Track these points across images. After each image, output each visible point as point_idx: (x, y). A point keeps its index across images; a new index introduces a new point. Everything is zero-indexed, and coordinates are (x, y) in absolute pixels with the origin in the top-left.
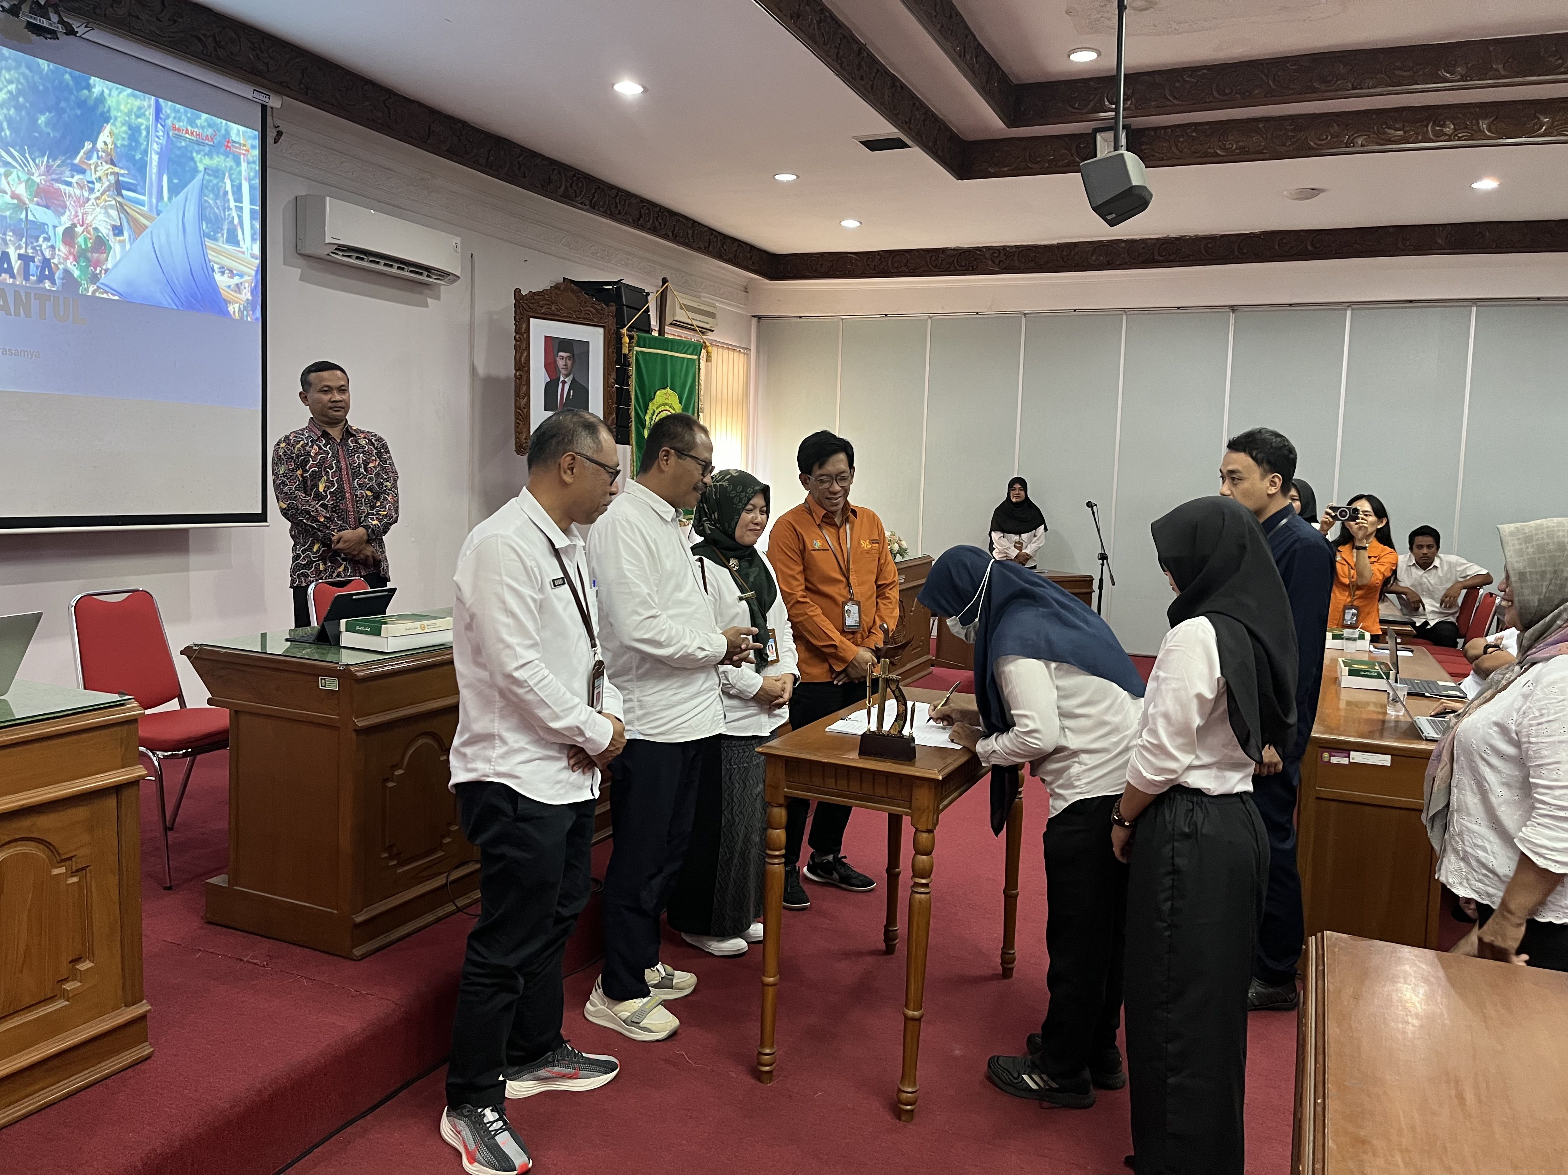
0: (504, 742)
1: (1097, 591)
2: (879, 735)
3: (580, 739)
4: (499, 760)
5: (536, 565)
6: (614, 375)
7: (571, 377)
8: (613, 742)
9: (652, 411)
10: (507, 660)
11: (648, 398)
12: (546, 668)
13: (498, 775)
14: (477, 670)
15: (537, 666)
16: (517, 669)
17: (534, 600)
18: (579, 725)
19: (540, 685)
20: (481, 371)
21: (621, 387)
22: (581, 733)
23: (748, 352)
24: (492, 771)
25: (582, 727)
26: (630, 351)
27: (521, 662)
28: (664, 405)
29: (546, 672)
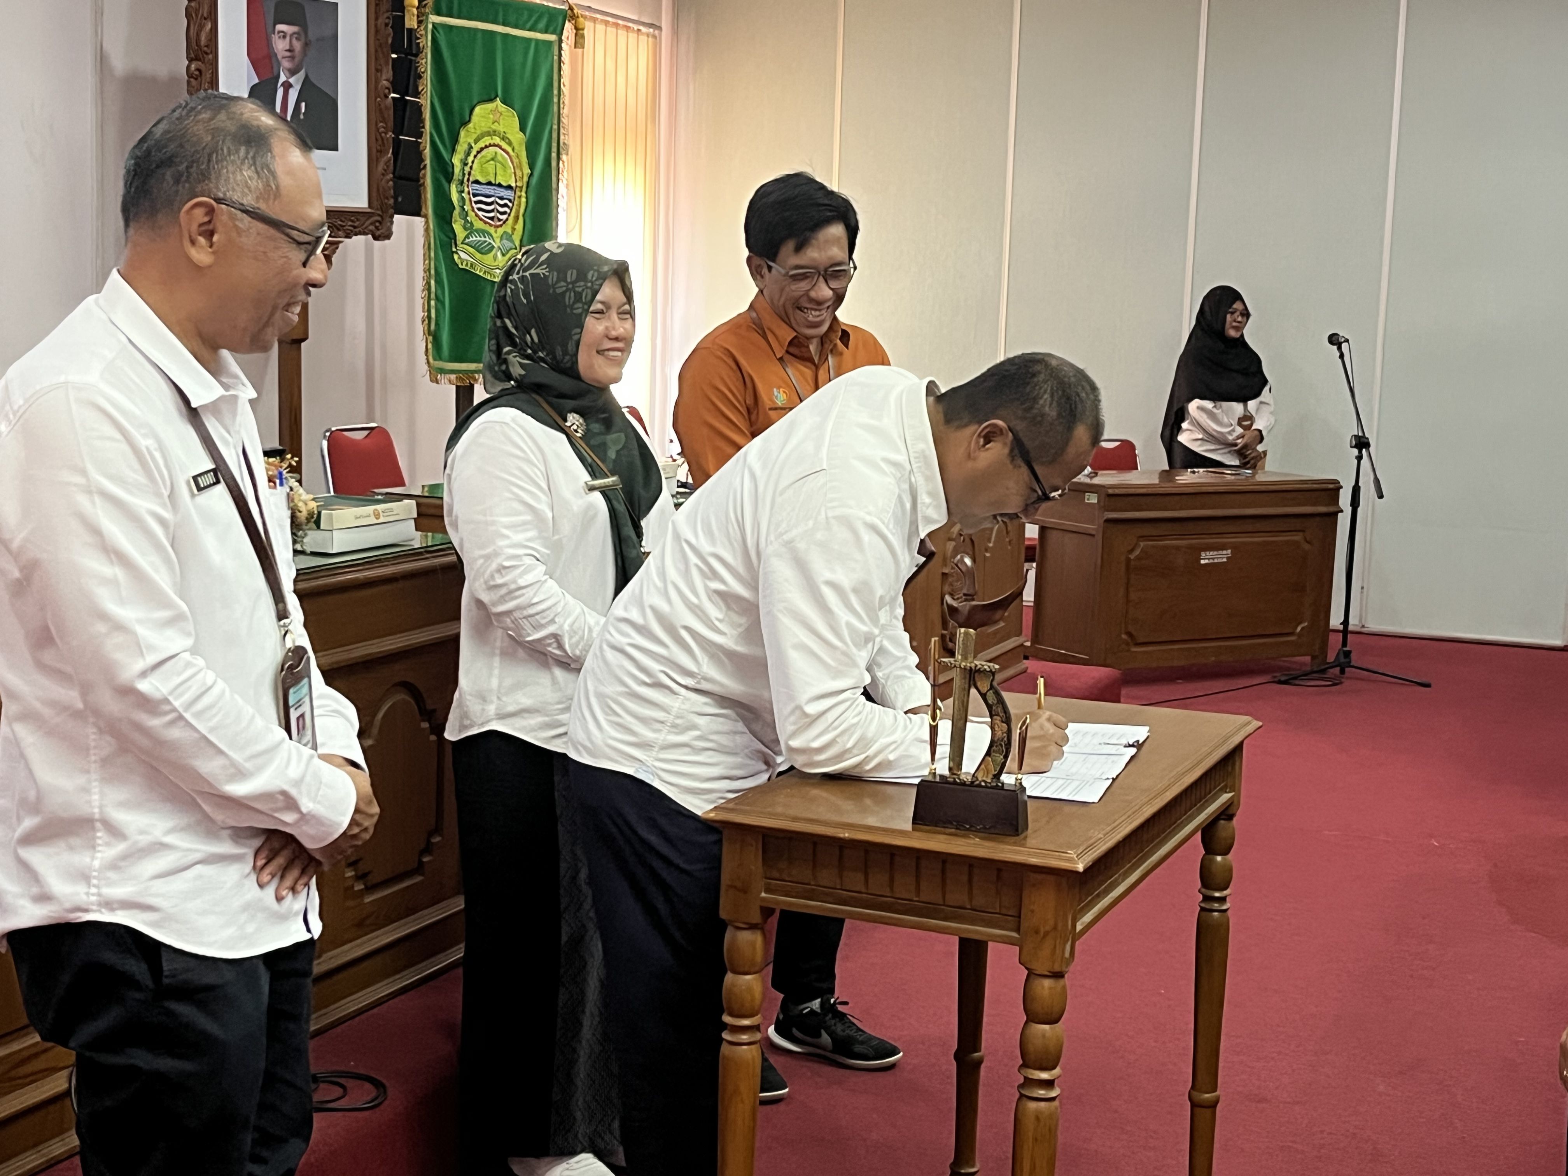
0: (115, 831)
1: (1348, 510)
2: (955, 783)
3: (289, 817)
4: (111, 875)
5: (156, 446)
6: (388, 73)
7: (301, 75)
8: (357, 817)
9: (466, 146)
10: (119, 656)
11: (457, 119)
12: (208, 668)
13: (109, 905)
14: (44, 681)
15: (188, 665)
16: (144, 674)
17: (162, 522)
18: (286, 787)
19: (199, 706)
20: (119, 64)
21: (402, 98)
22: (291, 803)
23: (657, 32)
24: (93, 899)
25: (293, 792)
26: (420, 22)
27: (151, 659)
28: (490, 134)
29: (210, 677)
